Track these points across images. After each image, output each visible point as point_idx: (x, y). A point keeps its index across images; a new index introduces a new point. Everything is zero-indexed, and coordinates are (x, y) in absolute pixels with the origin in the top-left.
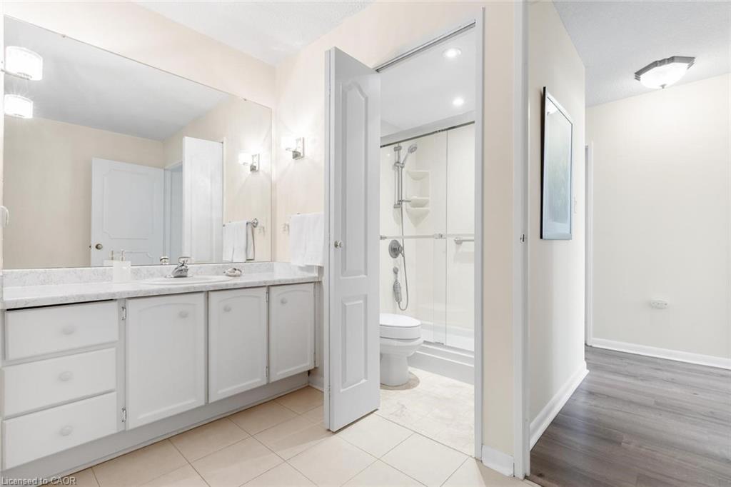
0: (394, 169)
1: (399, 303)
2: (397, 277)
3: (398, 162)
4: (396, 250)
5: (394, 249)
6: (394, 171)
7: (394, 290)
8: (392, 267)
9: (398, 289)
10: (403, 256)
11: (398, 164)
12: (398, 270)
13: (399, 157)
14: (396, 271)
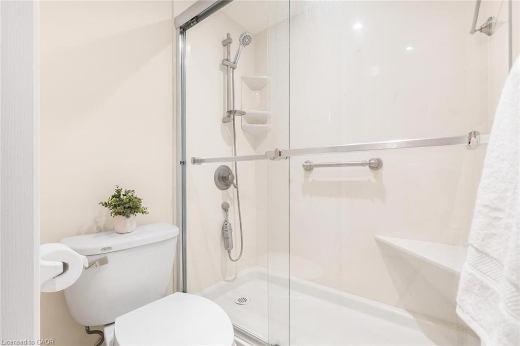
0: (221, 69)
1: (229, 252)
2: (227, 215)
3: (227, 60)
4: (224, 179)
5: (222, 177)
6: (222, 73)
7: (223, 234)
8: (221, 202)
9: (229, 232)
10: (236, 187)
11: (226, 63)
12: (228, 206)
13: (229, 53)
14: (225, 208)
